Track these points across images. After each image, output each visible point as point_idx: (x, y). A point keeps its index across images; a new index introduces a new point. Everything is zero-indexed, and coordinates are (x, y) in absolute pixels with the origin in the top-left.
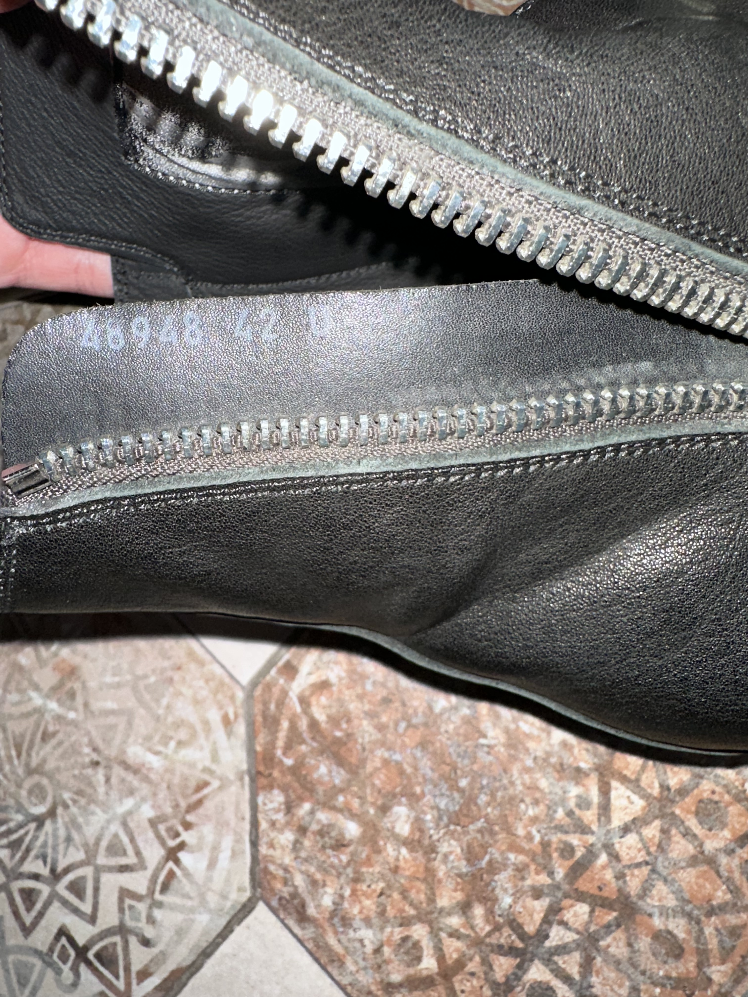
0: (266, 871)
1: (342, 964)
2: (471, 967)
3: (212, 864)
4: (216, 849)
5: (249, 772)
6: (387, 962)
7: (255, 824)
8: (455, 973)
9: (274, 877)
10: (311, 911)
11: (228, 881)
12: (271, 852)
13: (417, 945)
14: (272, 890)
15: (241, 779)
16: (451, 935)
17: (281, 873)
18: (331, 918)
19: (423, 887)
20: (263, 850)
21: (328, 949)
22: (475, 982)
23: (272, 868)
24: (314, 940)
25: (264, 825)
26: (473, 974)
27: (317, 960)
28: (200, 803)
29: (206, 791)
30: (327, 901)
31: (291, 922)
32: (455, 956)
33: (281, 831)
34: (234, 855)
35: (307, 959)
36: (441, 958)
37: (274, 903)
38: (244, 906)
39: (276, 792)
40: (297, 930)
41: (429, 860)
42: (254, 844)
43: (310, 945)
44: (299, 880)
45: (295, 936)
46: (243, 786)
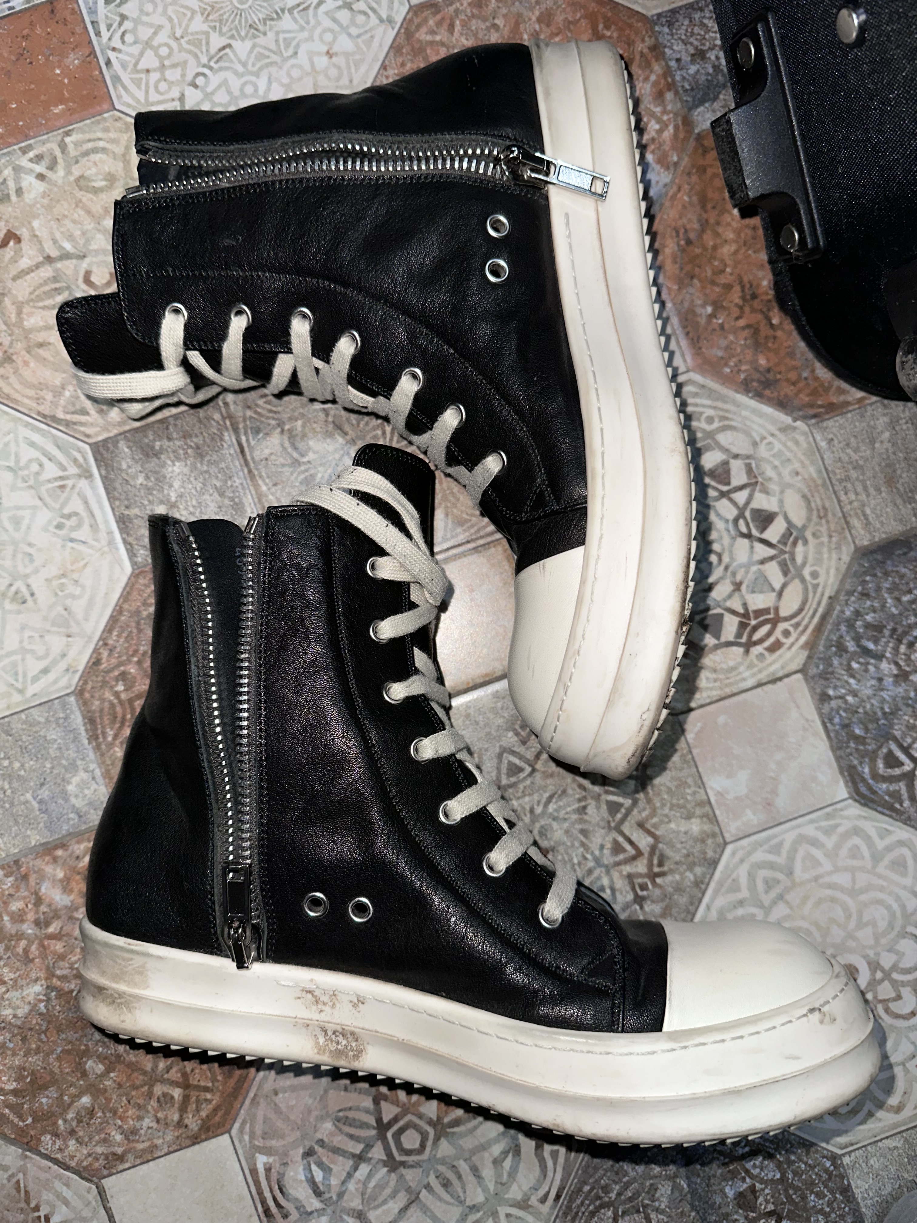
0: (85, 1168)
1: (156, 1146)
2: (188, 1069)
3: (66, 1203)
4: (59, 1196)
5: (24, 1150)
6: (166, 1118)
7: (56, 1162)
8: (188, 1080)
9: (91, 1164)
10: (119, 1150)
11: (80, 1197)
12: (76, 1159)
13: (165, 1095)
14: (97, 1170)
15: (26, 1157)
16: (168, 1072)
17: (90, 1159)
18: (128, 1140)
19: (136, 1074)
20: (73, 1164)
21: (144, 1151)
22: (197, 1071)
23: (85, 1164)
24: (136, 1157)
25: (59, 1156)
26: (192, 1070)
27: (148, 1161)
28: (26, 1192)
29: (22, 1185)
30: (118, 1138)
31: (121, 1167)
32: (179, 1075)
33: (67, 1146)
34: (67, 1185)
35: (145, 1167)
36: (176, 1084)
37: (105, 1172)
38: (99, 1193)
39: (43, 1138)
40: (127, 1165)
41: (123, 1063)
42: (67, 1168)
43: (138, 1161)
44: (99, 1150)
45: (129, 1168)
46: (31, 1158)
